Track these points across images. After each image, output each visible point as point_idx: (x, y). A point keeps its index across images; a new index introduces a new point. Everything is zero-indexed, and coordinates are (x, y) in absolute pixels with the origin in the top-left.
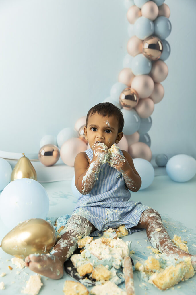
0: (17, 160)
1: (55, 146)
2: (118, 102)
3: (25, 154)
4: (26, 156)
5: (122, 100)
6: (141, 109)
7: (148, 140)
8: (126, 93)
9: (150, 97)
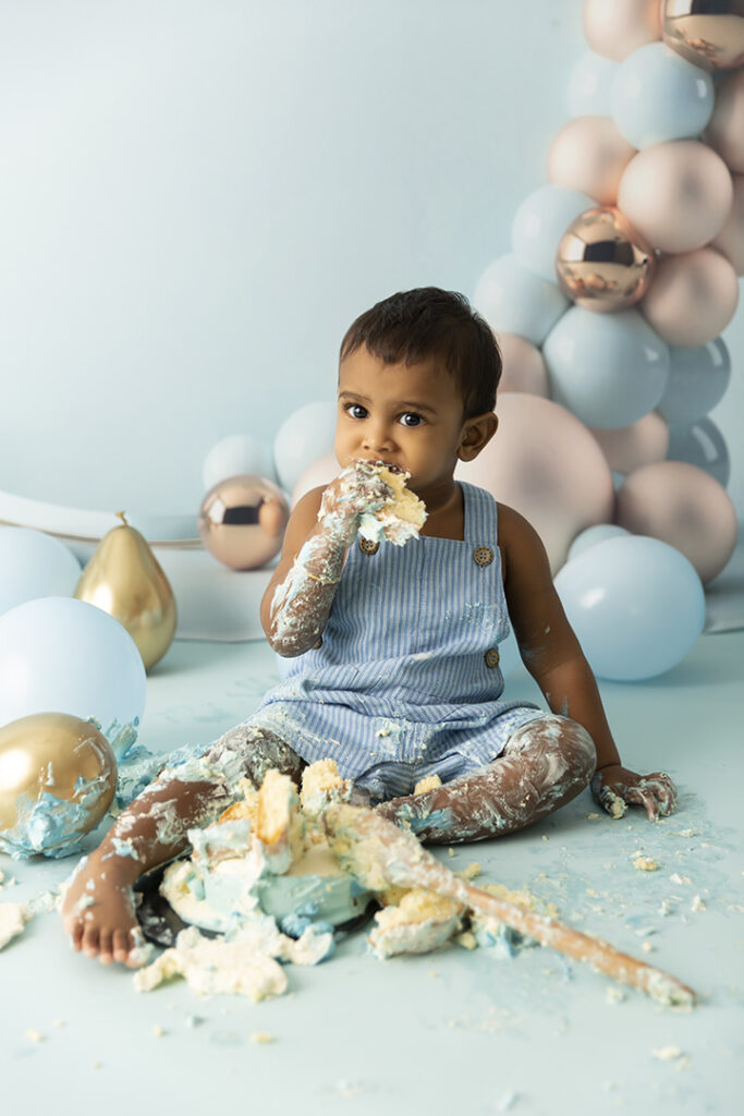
0: (96, 541)
1: (270, 484)
2: (555, 279)
3: (126, 517)
4: (130, 523)
5: (573, 267)
6: (670, 305)
7: (711, 452)
8: (591, 235)
9: (714, 247)
